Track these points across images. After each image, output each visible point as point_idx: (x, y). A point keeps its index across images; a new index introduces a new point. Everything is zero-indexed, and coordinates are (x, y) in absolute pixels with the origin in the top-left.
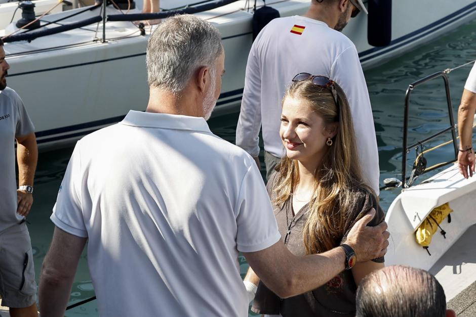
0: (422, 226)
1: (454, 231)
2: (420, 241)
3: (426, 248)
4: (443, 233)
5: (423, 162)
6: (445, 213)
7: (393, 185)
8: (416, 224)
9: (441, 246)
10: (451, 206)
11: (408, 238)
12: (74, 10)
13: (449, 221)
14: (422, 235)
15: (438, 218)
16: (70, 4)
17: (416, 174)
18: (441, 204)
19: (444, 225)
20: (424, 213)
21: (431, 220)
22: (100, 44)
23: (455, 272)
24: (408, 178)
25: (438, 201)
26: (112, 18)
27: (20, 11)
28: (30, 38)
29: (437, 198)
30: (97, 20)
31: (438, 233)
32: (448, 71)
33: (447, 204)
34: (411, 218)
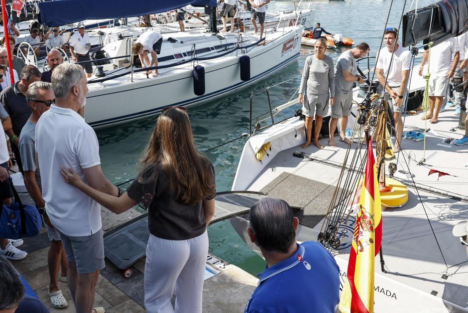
0: (259, 152)
1: (272, 154)
2: (258, 158)
3: (261, 161)
4: (268, 155)
5: (259, 126)
6: (269, 146)
7: (246, 136)
8: (256, 151)
9: (267, 161)
10: (271, 144)
11: (253, 158)
12: (118, 69)
13: (270, 150)
14: (259, 156)
15: (265, 148)
16: (117, 66)
17: (256, 130)
18: (266, 142)
19: (268, 152)
20: (259, 147)
21: (262, 149)
22: (130, 82)
23: (273, 171)
24: (253, 133)
25: (265, 142)
26: (135, 71)
27: (97, 70)
28: (102, 81)
29: (264, 140)
30: (129, 73)
31: (266, 155)
32: (268, 88)
33: (269, 142)
34: (254, 148)
